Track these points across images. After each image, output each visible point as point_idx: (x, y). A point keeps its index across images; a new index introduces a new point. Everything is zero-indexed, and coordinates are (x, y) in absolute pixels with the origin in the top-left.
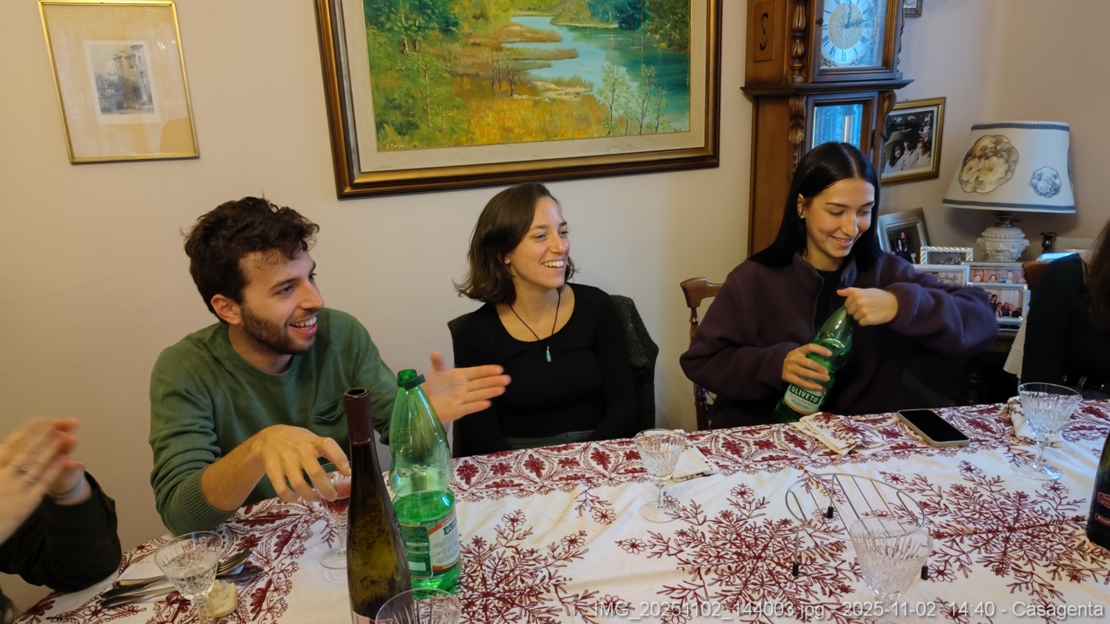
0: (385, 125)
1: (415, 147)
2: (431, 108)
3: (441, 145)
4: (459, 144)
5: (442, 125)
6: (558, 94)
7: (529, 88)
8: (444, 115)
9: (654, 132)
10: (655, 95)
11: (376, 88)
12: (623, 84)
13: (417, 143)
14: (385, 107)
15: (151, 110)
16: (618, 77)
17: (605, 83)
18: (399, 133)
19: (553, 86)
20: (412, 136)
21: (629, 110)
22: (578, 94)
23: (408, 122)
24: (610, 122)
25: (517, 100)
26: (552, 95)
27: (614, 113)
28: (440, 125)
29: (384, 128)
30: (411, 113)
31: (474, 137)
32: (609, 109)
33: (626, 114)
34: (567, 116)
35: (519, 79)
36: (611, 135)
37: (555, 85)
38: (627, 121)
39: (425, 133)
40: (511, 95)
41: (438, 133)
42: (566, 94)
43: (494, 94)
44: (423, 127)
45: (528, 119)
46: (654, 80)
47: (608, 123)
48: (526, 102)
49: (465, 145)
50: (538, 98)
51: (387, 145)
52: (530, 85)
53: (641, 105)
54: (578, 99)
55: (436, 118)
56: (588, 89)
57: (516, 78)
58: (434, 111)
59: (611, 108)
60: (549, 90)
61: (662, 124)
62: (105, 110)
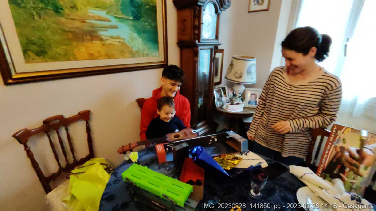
3: (60, 60)
4: (69, 60)
6: (112, 42)
8: (61, 48)
13: (47, 59)
14: (27, 43)
18: (37, 55)
20: (44, 57)
23: (42, 50)
25: (94, 43)
26: (109, 42)
28: (59, 52)
31: (76, 57)
32: (132, 48)
34: (116, 50)
35: (95, 35)
36: (133, 57)
37: (110, 38)
38: (138, 52)
39: (51, 55)
40: (92, 41)
41: (58, 56)
42: (116, 42)
43: (84, 40)
44: (50, 52)
45: (100, 50)
47: (132, 53)
48: (99, 44)
49: (72, 60)
50: (104, 43)
51: (31, 60)
52: (100, 38)
54: (120, 44)
55: (56, 49)
56: (123, 40)
58: (55, 46)
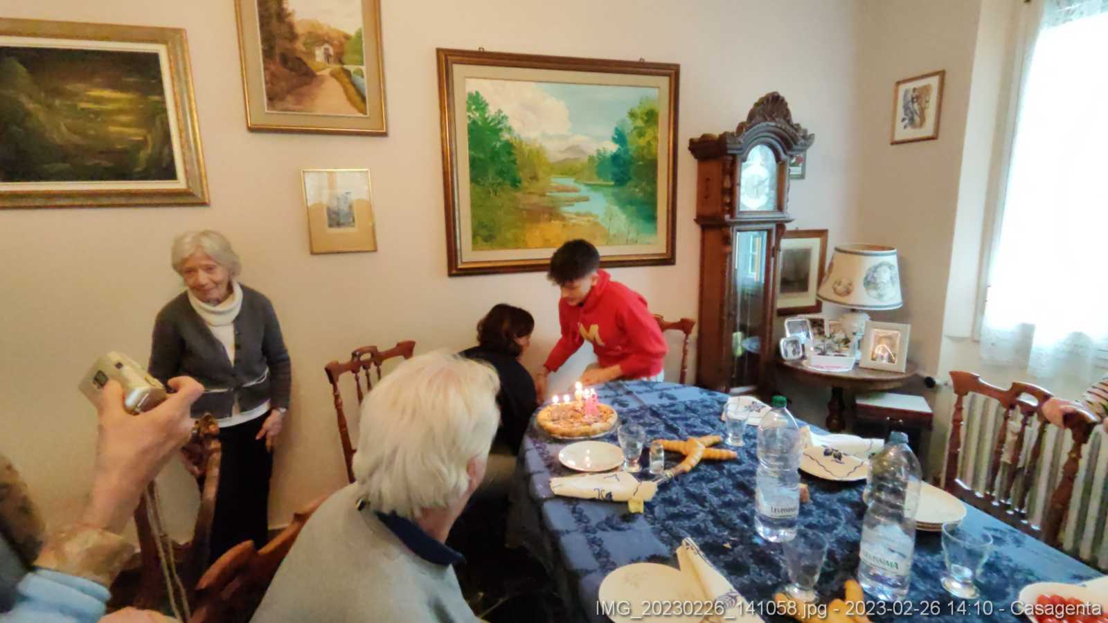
0: (478, 237)
1: (493, 249)
2: (503, 228)
3: (509, 248)
6: (578, 221)
7: (561, 217)
8: (511, 231)
13: (495, 246)
14: (478, 227)
15: (354, 226)
18: (485, 241)
19: (575, 217)
20: (492, 243)
22: (589, 221)
23: (490, 235)
28: (508, 237)
30: (492, 230)
31: (527, 244)
35: (555, 212)
39: (499, 241)
40: (550, 221)
41: (507, 241)
42: (583, 221)
43: (540, 221)
44: (499, 238)
46: (635, 214)
48: (559, 225)
49: (522, 248)
50: (566, 222)
51: (478, 247)
54: (589, 224)
55: (506, 233)
56: (595, 219)
62: (331, 226)
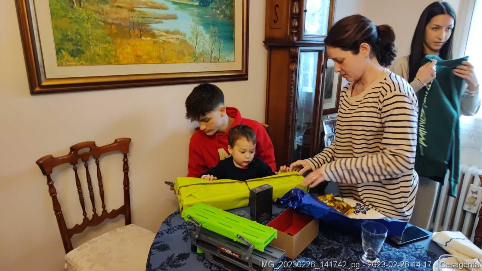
0: (62, 50)
1: (82, 64)
2: (92, 42)
3: (99, 64)
4: (110, 63)
5: (99, 52)
6: (167, 38)
7: (151, 34)
8: (101, 46)
9: (217, 61)
10: (218, 42)
11: (55, 28)
12: (201, 35)
13: (83, 62)
14: (62, 40)
16: (199, 31)
17: (193, 34)
18: (72, 56)
19: (164, 34)
20: (80, 58)
21: (205, 49)
22: (178, 39)
23: (78, 50)
24: (195, 54)
25: (144, 40)
26: (163, 38)
27: (197, 50)
28: (98, 52)
29: (61, 52)
30: (79, 44)
31: (119, 60)
32: (195, 48)
33: (203, 51)
34: (172, 50)
35: (145, 29)
36: (196, 61)
37: (166, 33)
38: (204, 55)
39: (89, 56)
40: (141, 37)
41: (97, 57)
42: (172, 38)
43: (130, 36)
44: (87, 53)
45: (151, 51)
46: (218, 34)
47: (194, 56)
48: (149, 41)
49: (113, 64)
50: (156, 40)
51: (64, 63)
52: (151, 32)
53: (211, 47)
54: (178, 42)
55: (95, 47)
56: (182, 37)
57: (143, 28)
58: (94, 44)
59: (196, 47)
60: (162, 36)
61: (221, 57)
